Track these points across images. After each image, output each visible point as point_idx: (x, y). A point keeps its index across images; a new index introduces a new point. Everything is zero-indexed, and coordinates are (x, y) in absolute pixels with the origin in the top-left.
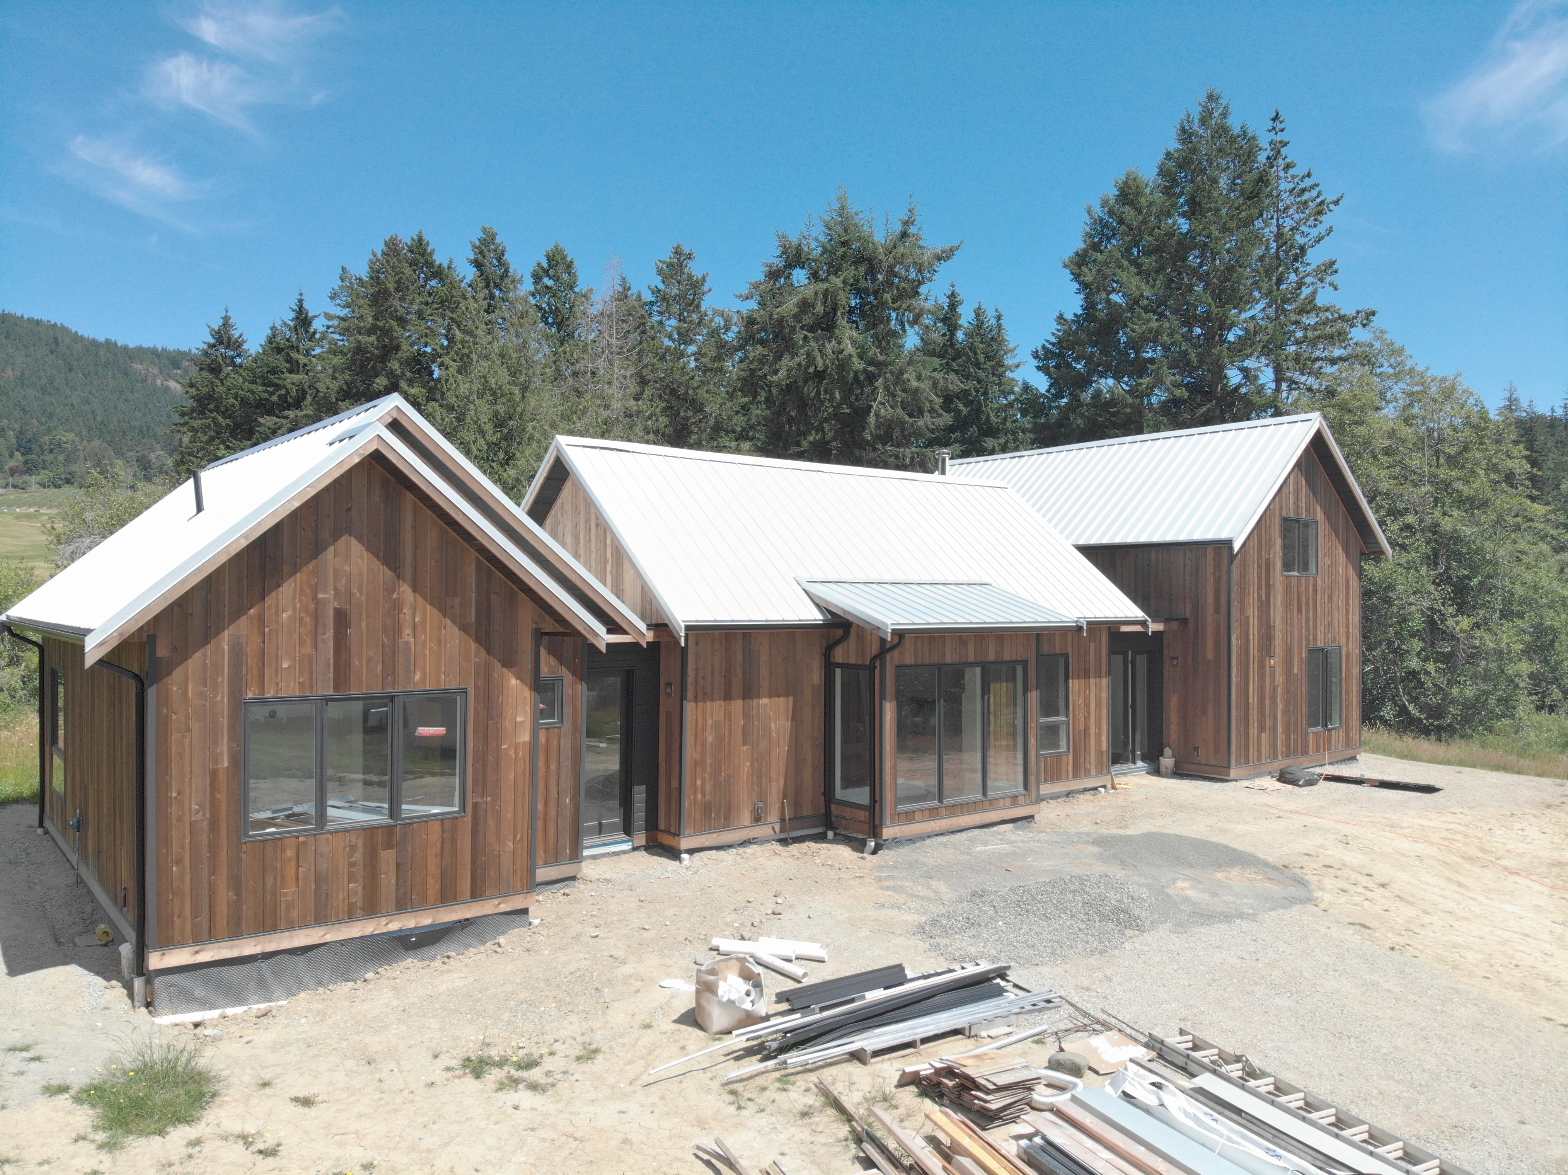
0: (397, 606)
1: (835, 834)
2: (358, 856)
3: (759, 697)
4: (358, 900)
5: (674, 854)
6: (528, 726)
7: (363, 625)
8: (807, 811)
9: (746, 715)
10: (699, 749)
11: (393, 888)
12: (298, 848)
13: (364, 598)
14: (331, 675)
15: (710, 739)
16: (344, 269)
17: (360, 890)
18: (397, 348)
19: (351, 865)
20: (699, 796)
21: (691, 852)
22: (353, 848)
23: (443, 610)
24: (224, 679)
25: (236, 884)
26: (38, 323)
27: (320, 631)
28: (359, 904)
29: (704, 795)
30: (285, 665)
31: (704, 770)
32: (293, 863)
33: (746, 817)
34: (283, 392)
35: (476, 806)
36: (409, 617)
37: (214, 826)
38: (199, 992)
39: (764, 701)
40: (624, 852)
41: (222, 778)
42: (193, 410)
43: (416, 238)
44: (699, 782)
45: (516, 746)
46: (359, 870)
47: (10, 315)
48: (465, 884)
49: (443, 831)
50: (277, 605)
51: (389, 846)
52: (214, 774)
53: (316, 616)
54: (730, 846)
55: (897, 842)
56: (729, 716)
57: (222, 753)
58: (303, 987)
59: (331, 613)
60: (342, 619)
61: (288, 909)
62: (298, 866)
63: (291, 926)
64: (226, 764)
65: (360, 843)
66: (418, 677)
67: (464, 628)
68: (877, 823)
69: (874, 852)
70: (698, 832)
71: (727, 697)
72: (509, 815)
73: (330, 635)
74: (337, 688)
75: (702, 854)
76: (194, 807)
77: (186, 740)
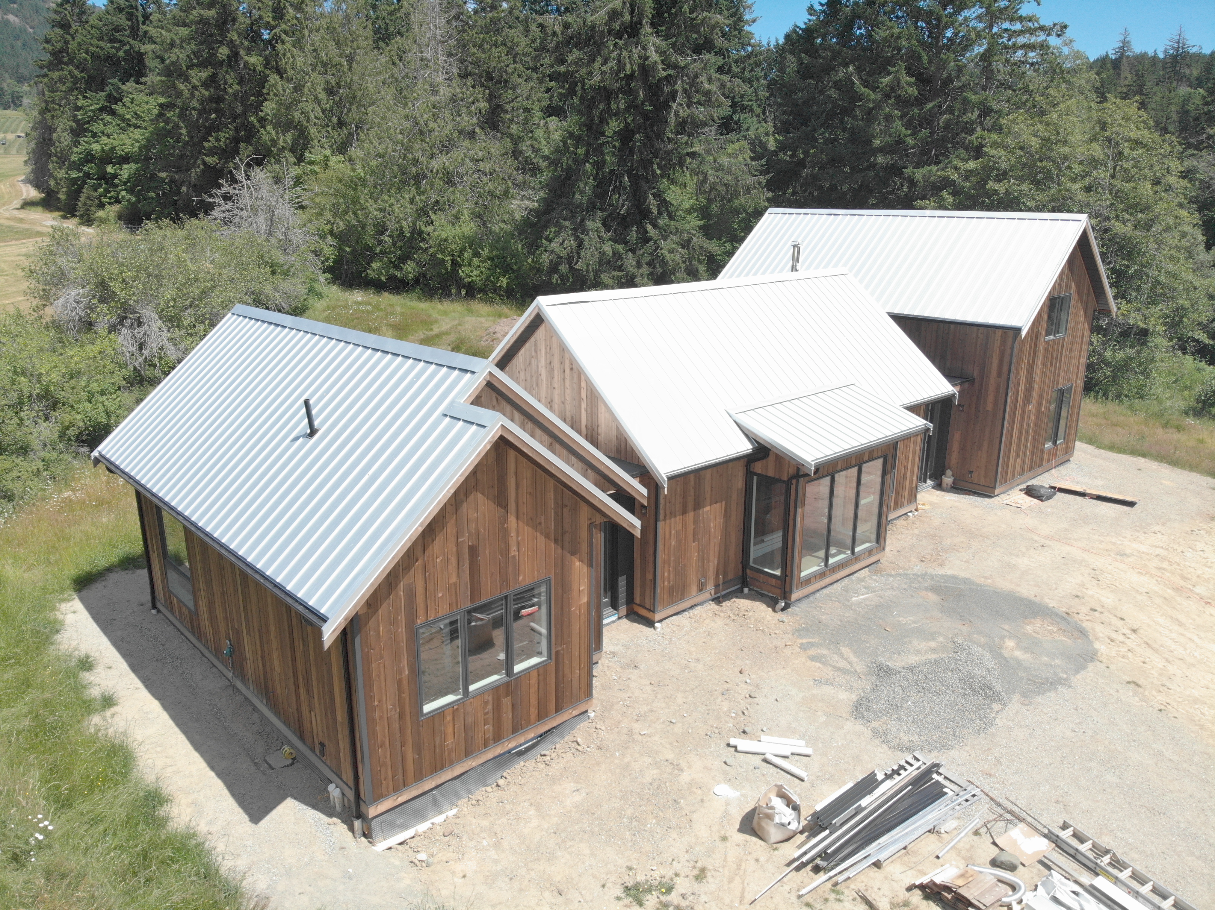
0: (506, 533)
1: (750, 590)
2: (489, 707)
3: (704, 506)
4: (490, 735)
5: (650, 623)
6: (586, 592)
7: (487, 552)
8: (731, 576)
9: (696, 521)
10: (666, 551)
11: (510, 722)
12: (454, 713)
13: (487, 533)
14: (469, 593)
15: (673, 543)
17: (491, 728)
19: (485, 714)
20: (666, 583)
21: (660, 621)
22: (486, 703)
23: (535, 527)
24: (402, 616)
25: (418, 748)
27: (461, 564)
28: (491, 737)
29: (669, 582)
30: (440, 595)
31: (669, 565)
32: (451, 724)
33: (694, 588)
35: (557, 653)
36: (514, 538)
37: (402, 716)
38: (399, 821)
39: (707, 509)
40: (613, 622)
41: (405, 682)
44: (666, 574)
45: (580, 606)
46: (490, 716)
48: (552, 705)
49: (538, 675)
50: (433, 555)
51: (507, 695)
52: (400, 682)
53: (458, 555)
54: (684, 611)
55: (799, 600)
56: (685, 525)
57: (404, 666)
58: (459, 797)
59: (467, 550)
60: (473, 551)
61: (449, 754)
62: (454, 725)
63: (452, 763)
64: (407, 672)
65: (490, 699)
66: (521, 578)
67: (547, 536)
70: (665, 606)
71: (685, 512)
72: (577, 653)
73: (467, 565)
74: (472, 600)
75: (668, 622)
76: (390, 707)
77: (382, 665)
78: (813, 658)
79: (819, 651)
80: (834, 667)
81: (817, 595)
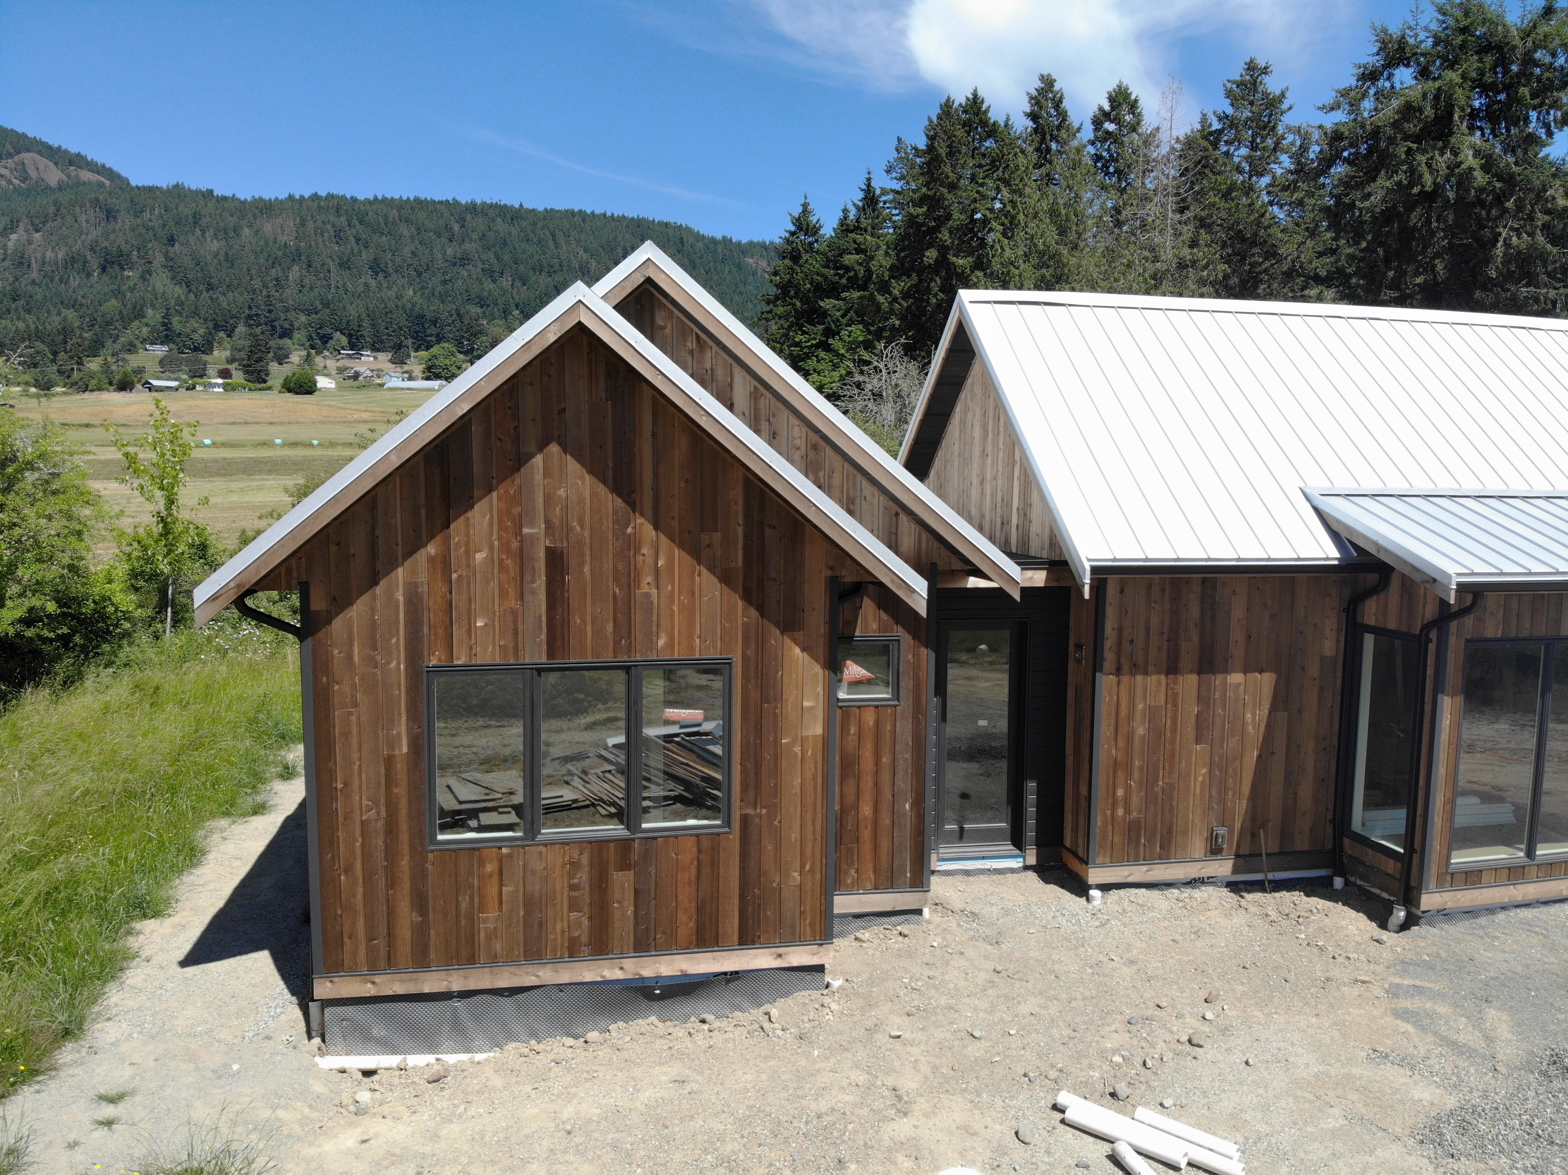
0: (632, 545)
1: (1347, 883)
2: (583, 877)
3: (1226, 671)
4: (583, 932)
5: (1080, 888)
6: (820, 714)
7: (587, 569)
8: (1302, 843)
9: (1203, 699)
10: (1121, 744)
11: (631, 923)
12: (501, 861)
13: (587, 533)
14: (544, 637)
15: (1140, 731)
16: (899, 139)
17: (585, 921)
18: (948, 217)
19: (573, 888)
20: (1120, 812)
21: (1105, 888)
22: (575, 866)
23: (695, 551)
24: (399, 640)
25: (420, 902)
26: (667, 225)
27: (527, 577)
28: (584, 939)
29: (1128, 810)
30: (479, 624)
31: (1129, 775)
32: (495, 880)
33: (1198, 846)
34: (852, 274)
35: (745, 819)
36: (649, 560)
37: (391, 828)
38: (377, 1031)
39: (1236, 678)
40: (1012, 871)
41: (401, 767)
42: (777, 298)
43: (971, 96)
44: (1120, 792)
45: (804, 741)
46: (585, 895)
47: (643, 219)
48: (732, 924)
49: (699, 851)
50: (467, 544)
51: (624, 866)
52: (389, 762)
53: (522, 557)
54: (1169, 885)
55: (1446, 915)
56: (1172, 698)
57: (399, 735)
58: (511, 1037)
59: (542, 554)
60: (557, 562)
61: (489, 938)
62: (501, 885)
63: (494, 960)
64: (405, 749)
65: (585, 859)
66: (661, 642)
67: (727, 580)
68: (1413, 883)
69: (1404, 927)
70: (1117, 860)
71: (1172, 669)
72: (795, 836)
73: (540, 583)
74: (551, 654)
75: (1122, 892)
76: (365, 802)
77: (353, 718)
78: (1403, 1015)
79: (1428, 1005)
80: (1443, 1038)
81: (1501, 916)
